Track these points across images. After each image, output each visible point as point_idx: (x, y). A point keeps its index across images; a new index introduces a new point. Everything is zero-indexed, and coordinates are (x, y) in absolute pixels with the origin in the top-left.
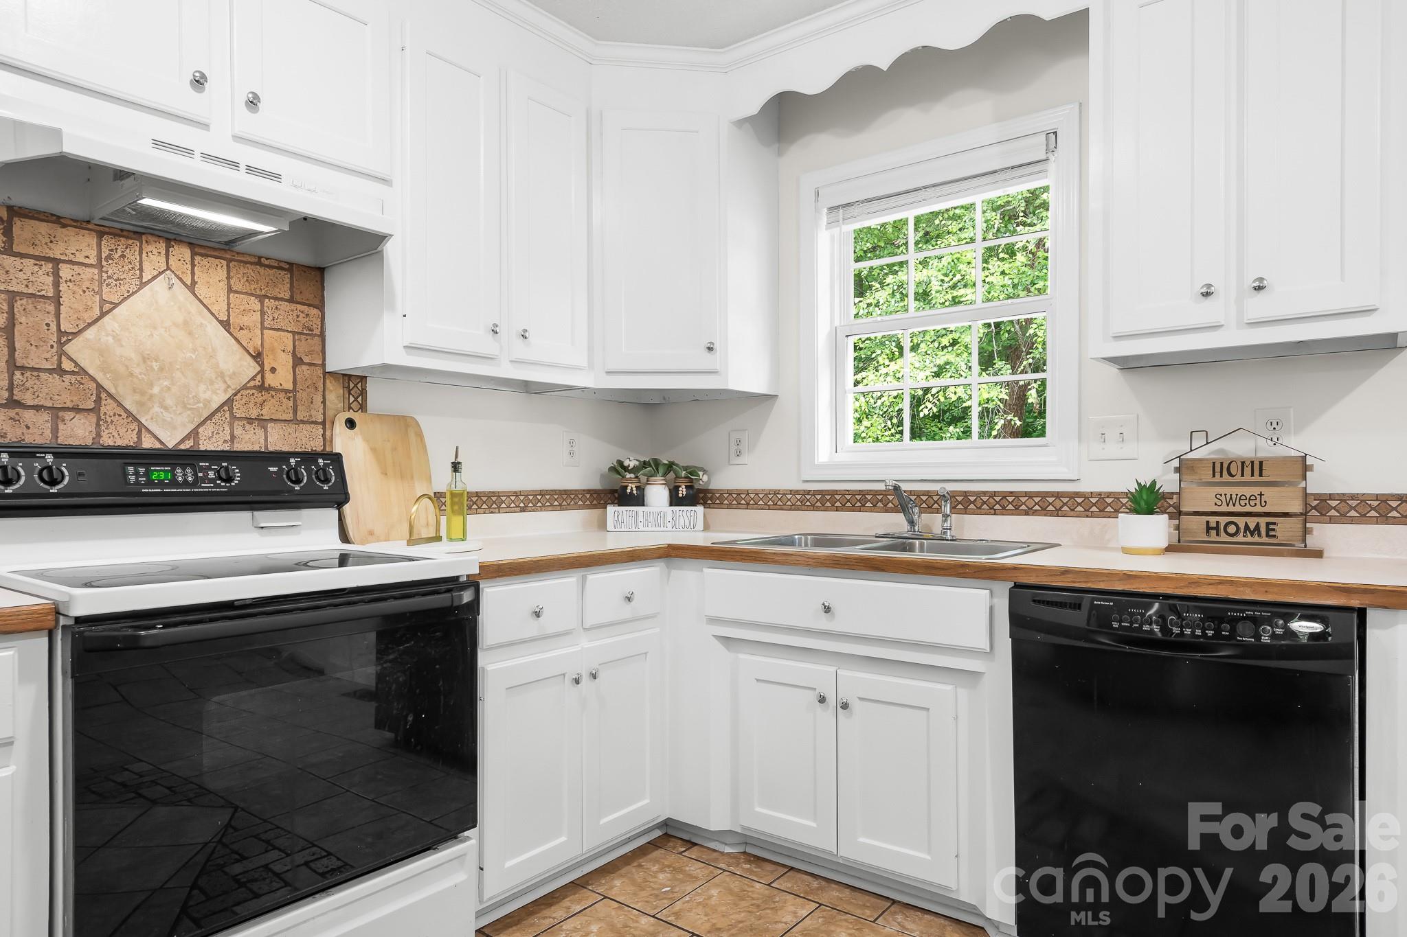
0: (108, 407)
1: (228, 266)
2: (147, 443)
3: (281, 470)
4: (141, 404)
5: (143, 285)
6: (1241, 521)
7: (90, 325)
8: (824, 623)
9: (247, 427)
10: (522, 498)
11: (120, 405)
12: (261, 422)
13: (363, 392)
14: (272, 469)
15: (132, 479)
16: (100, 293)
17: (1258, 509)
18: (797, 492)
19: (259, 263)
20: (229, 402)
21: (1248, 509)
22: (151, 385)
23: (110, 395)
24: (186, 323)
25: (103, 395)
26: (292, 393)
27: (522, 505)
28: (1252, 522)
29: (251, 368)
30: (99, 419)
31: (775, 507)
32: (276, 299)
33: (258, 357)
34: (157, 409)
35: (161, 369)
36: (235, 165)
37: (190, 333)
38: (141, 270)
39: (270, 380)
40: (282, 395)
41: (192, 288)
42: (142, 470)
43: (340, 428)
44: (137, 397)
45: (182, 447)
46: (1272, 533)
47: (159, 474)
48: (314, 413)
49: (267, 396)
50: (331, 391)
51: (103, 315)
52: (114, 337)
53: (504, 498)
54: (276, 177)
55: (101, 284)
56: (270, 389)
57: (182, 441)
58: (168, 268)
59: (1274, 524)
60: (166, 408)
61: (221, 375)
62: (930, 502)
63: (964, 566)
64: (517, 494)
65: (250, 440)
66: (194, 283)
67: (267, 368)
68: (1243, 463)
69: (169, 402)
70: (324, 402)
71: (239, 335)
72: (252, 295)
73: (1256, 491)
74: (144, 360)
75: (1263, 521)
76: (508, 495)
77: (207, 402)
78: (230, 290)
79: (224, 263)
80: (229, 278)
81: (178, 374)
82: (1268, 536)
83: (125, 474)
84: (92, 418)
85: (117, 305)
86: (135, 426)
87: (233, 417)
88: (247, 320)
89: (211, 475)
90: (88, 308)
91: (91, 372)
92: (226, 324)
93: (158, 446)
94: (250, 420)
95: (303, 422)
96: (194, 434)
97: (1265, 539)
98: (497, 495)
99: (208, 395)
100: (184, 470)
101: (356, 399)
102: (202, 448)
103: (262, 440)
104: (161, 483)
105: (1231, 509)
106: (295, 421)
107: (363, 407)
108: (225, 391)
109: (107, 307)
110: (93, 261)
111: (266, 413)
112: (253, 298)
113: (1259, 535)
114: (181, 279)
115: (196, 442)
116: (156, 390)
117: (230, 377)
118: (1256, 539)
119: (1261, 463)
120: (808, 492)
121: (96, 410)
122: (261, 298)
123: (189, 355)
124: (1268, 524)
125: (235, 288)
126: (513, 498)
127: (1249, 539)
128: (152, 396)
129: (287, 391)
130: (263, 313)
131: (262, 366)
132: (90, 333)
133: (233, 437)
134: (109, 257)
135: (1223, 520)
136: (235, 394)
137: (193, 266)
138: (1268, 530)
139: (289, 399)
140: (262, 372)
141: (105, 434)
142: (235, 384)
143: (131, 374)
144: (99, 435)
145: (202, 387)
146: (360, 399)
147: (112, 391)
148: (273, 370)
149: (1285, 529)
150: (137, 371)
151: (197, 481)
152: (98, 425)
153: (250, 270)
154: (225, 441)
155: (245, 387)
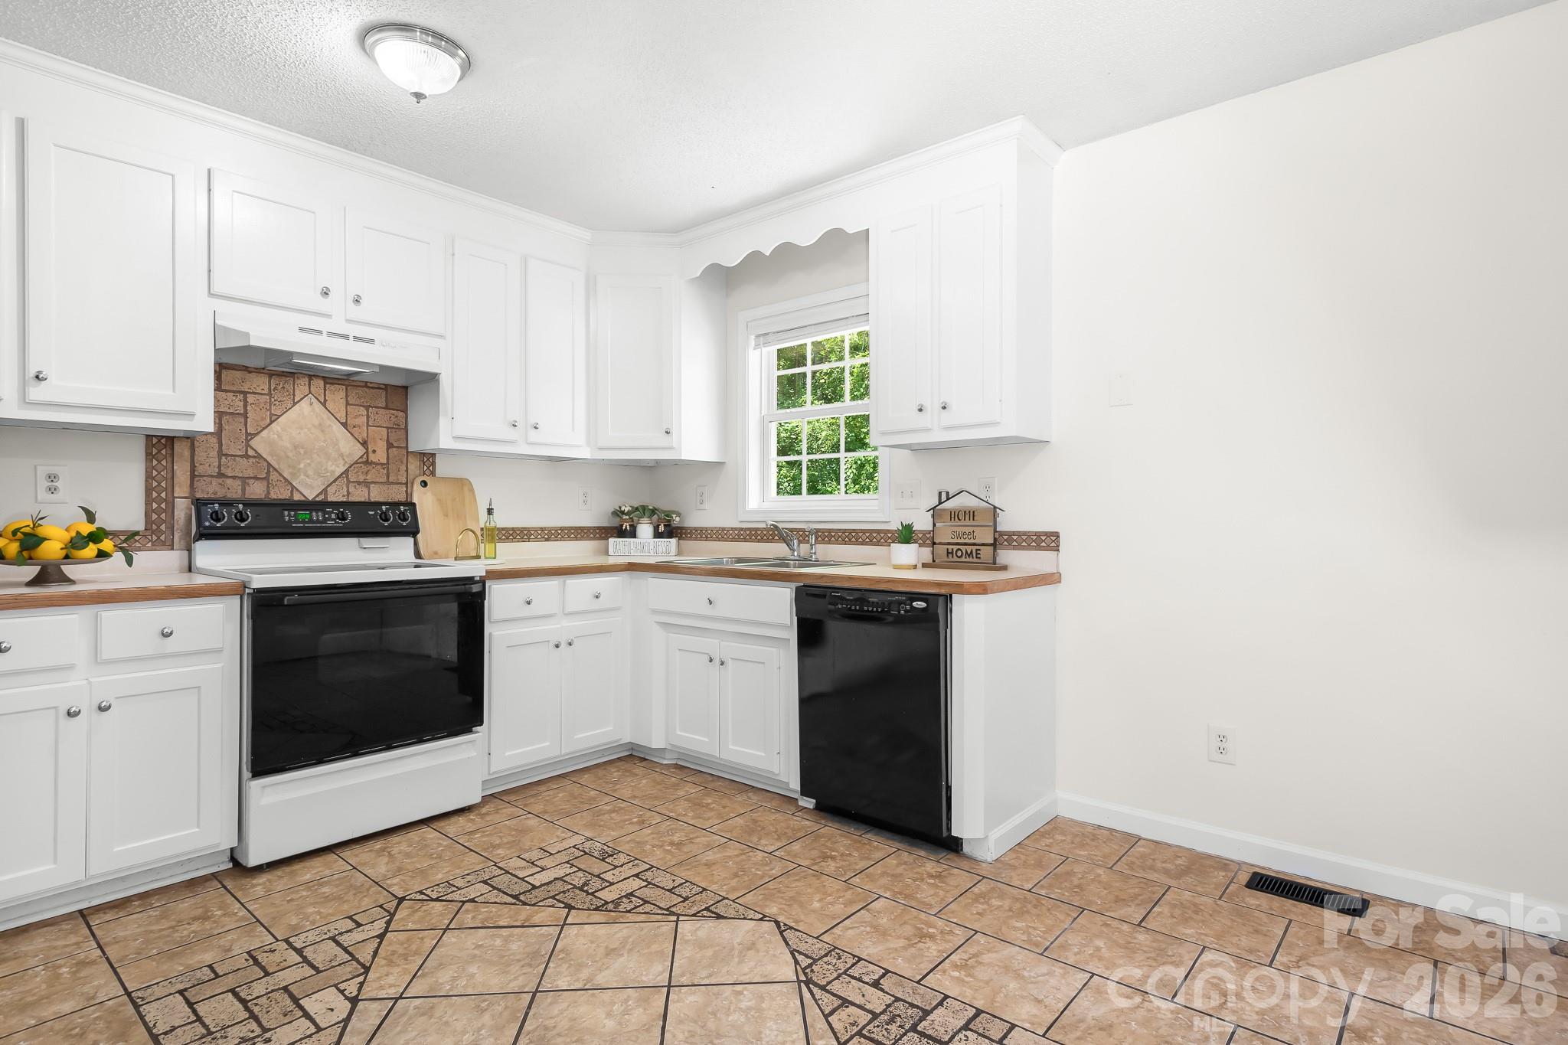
0: (274, 476)
1: (346, 389)
2: (297, 497)
3: (376, 513)
4: (292, 474)
5: (295, 404)
6: (963, 548)
7: (264, 429)
8: (708, 611)
9: (357, 486)
10: (546, 532)
11: (281, 475)
12: (366, 484)
13: (433, 464)
14: (371, 513)
15: (287, 518)
16: (270, 410)
17: (972, 541)
18: (736, 529)
19: (366, 386)
20: (346, 472)
21: (967, 541)
22: (299, 463)
23: (275, 469)
24: (320, 425)
25: (271, 470)
26: (386, 466)
27: (546, 537)
28: (969, 549)
29: (359, 451)
30: (268, 483)
31: (723, 539)
32: (376, 407)
33: (364, 444)
34: (302, 477)
35: (305, 453)
36: (347, 337)
37: (323, 431)
38: (294, 395)
39: (372, 458)
40: (379, 467)
41: (324, 404)
42: (292, 513)
43: (417, 487)
44: (290, 470)
45: (317, 499)
46: (979, 556)
47: (303, 515)
48: (399, 477)
49: (370, 467)
50: (412, 463)
51: (272, 422)
52: (278, 435)
53: (532, 532)
54: (372, 341)
55: (270, 405)
56: (372, 463)
57: (317, 496)
58: (310, 393)
59: (979, 550)
60: (308, 476)
61: (342, 455)
62: (803, 535)
63: (777, 574)
64: (542, 529)
65: (359, 495)
66: (325, 400)
67: (370, 450)
68: (965, 512)
69: (310, 472)
70: (407, 471)
71: (353, 431)
72: (361, 406)
73: (971, 529)
74: (296, 447)
75: (974, 548)
76: (536, 530)
77: (333, 472)
78: (348, 404)
79: (344, 387)
80: (347, 396)
81: (315, 456)
82: (977, 558)
83: (283, 516)
84: (265, 483)
85: (280, 416)
86: (289, 487)
87: (349, 482)
88: (357, 421)
89: (333, 516)
90: (263, 419)
91: (264, 456)
92: (344, 425)
93: (303, 499)
94: (359, 483)
95: (392, 483)
96: (324, 491)
97: (975, 560)
98: (528, 530)
99: (333, 468)
100: (317, 513)
101: (428, 468)
102: (329, 500)
103: (367, 495)
104: (303, 522)
105: (959, 541)
106: (388, 483)
107: (433, 473)
108: (344, 465)
109: (274, 418)
110: (266, 391)
111: (369, 478)
112: (361, 408)
113: (973, 557)
114: (318, 399)
115: (326, 496)
116: (302, 466)
117: (347, 457)
118: (971, 560)
119: (974, 512)
120: (742, 529)
121: (266, 478)
122: (367, 408)
123: (322, 444)
124: (977, 550)
125: (350, 403)
126: (539, 532)
127: (968, 560)
128: (300, 469)
129: (382, 464)
130: (368, 416)
131: (367, 449)
132: (264, 434)
133: (348, 493)
134: (275, 389)
135: (955, 548)
136: (350, 467)
137: (325, 390)
138: (977, 554)
139: (384, 469)
140: (367, 453)
141: (272, 492)
142: (350, 461)
143: (288, 457)
144: (269, 493)
145: (330, 463)
146: (431, 468)
147: (277, 467)
148: (374, 451)
149: (986, 553)
150: (290, 455)
151: (325, 520)
152: (268, 487)
153: (360, 391)
154: (344, 496)
155: (356, 463)
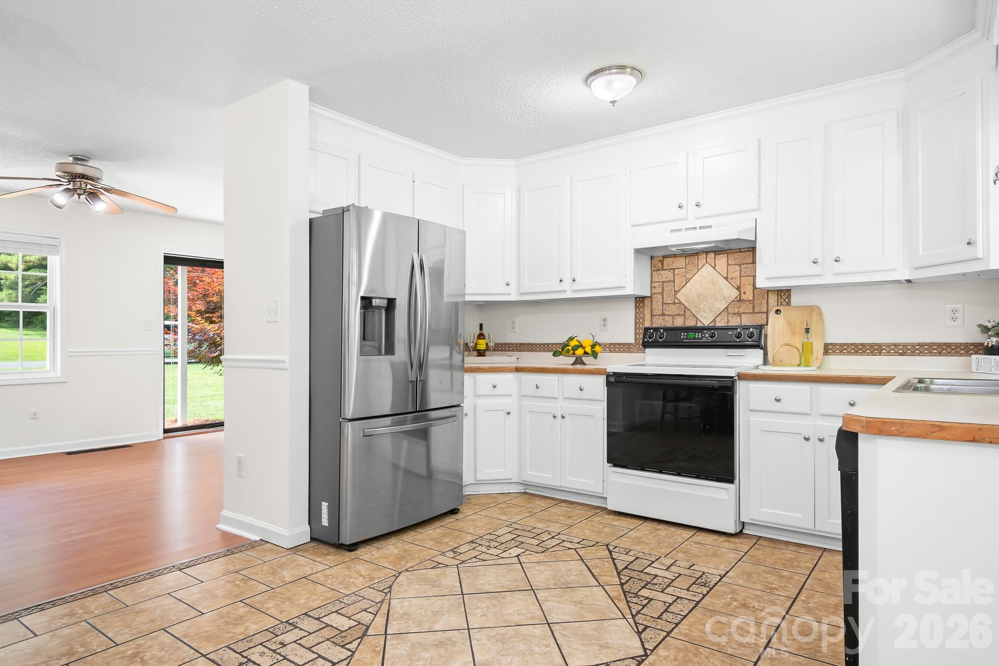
0: (688, 313)
1: (728, 256)
2: (699, 325)
3: (733, 333)
4: (697, 311)
5: (698, 270)
7: (683, 287)
9: (734, 316)
10: (901, 347)
11: (691, 312)
12: (739, 314)
13: (789, 297)
14: (730, 333)
15: (682, 337)
16: (685, 276)
19: (740, 251)
20: (727, 308)
22: (700, 304)
23: (688, 309)
24: (712, 281)
25: (686, 309)
26: (752, 302)
27: (901, 351)
29: (735, 293)
30: (685, 317)
32: (746, 264)
33: (738, 288)
34: (702, 313)
35: (704, 298)
36: (695, 228)
37: (714, 284)
38: (698, 265)
39: (743, 297)
40: (748, 302)
41: (714, 268)
42: (686, 334)
43: (772, 315)
44: (696, 309)
45: (710, 325)
47: (691, 335)
48: (762, 308)
49: (741, 304)
50: (771, 298)
51: (686, 283)
52: (690, 290)
53: (884, 347)
54: (710, 227)
55: (686, 273)
56: (743, 300)
57: (710, 323)
58: (707, 262)
60: (705, 312)
61: (724, 298)
64: (895, 345)
65: (734, 322)
66: (715, 265)
67: (742, 292)
69: (706, 310)
70: (767, 303)
71: (731, 281)
72: (737, 265)
74: (698, 296)
76: (888, 345)
77: (719, 308)
78: (728, 265)
79: (726, 255)
80: (728, 260)
81: (709, 299)
83: (681, 335)
84: (683, 317)
85: (690, 279)
86: (695, 319)
87: (728, 313)
88: (734, 275)
89: (707, 335)
90: (682, 282)
91: (683, 302)
92: (726, 278)
93: (702, 325)
94: (735, 314)
95: (757, 313)
96: (714, 320)
98: (880, 345)
99: (719, 306)
100: (699, 334)
101: (784, 300)
102: (717, 325)
103: (739, 322)
104: (691, 339)
106: (754, 312)
107: (789, 304)
108: (726, 303)
109: (688, 280)
110: (684, 266)
111: (741, 310)
112: (737, 266)
114: (710, 265)
115: (715, 324)
116: (702, 306)
117: (728, 298)
121: (684, 315)
122: (740, 265)
123: (713, 292)
125: (730, 264)
126: (892, 347)
128: (701, 308)
129: (750, 301)
130: (741, 271)
131: (740, 292)
132: (683, 290)
133: (728, 321)
134: (688, 264)
136: (729, 304)
137: (715, 259)
139: (751, 304)
140: (740, 294)
141: (686, 322)
142: (729, 301)
143: (694, 302)
144: (685, 323)
145: (718, 303)
146: (787, 300)
147: (689, 308)
148: (745, 293)
150: (696, 300)
151: (702, 337)
152: (685, 319)
153: (736, 255)
154: (725, 323)
155: (733, 301)
